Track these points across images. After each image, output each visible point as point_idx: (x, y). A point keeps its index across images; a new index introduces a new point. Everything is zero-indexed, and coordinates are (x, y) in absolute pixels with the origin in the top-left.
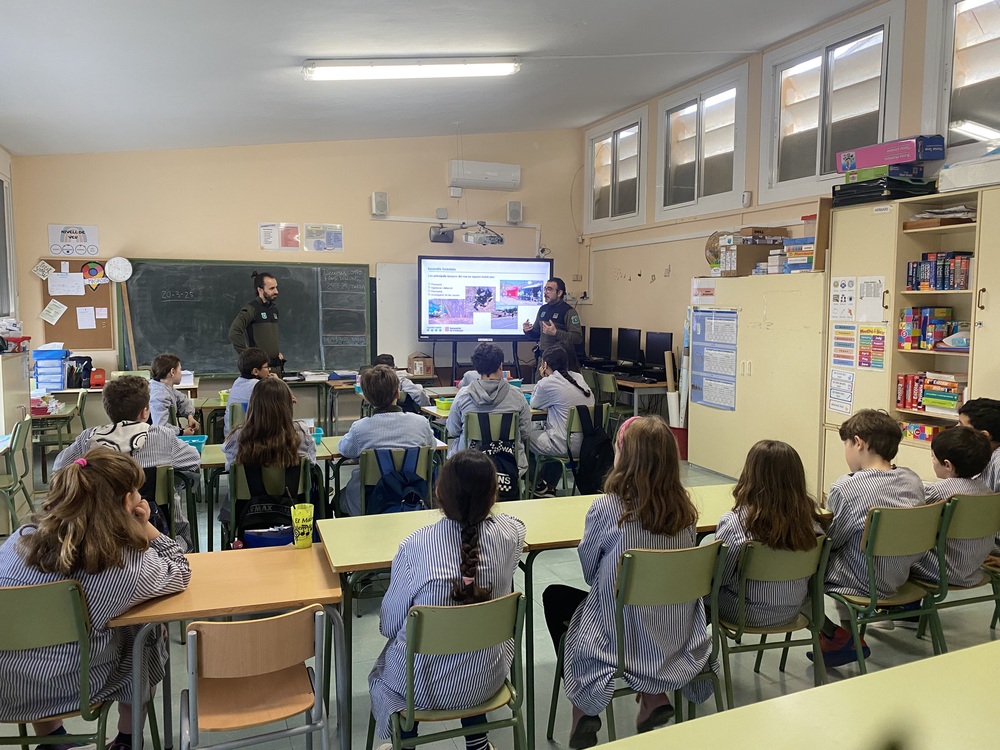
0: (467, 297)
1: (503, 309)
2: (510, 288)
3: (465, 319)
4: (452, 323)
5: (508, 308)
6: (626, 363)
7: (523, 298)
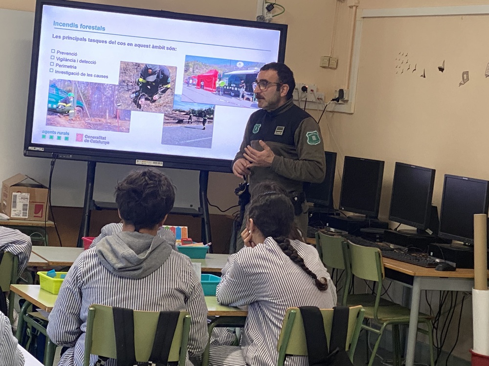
0: (122, 82)
1: (187, 108)
2: (204, 71)
3: (115, 122)
4: (89, 126)
5: (197, 108)
6: (404, 227)
7: (227, 92)
